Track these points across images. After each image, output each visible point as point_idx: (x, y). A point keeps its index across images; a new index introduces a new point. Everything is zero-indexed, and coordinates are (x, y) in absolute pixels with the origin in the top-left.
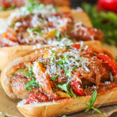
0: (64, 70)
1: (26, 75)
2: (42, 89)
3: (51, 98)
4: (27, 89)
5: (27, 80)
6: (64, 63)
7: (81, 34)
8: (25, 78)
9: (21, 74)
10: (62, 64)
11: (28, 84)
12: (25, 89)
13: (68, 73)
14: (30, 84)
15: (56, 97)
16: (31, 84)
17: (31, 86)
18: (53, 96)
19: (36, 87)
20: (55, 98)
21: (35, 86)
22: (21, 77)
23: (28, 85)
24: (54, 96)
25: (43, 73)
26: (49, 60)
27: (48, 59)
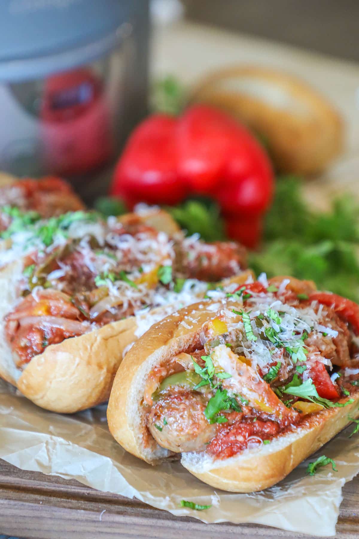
0: (285, 349)
1: (199, 385)
2: (250, 408)
3: (286, 423)
4: (214, 420)
5: (202, 398)
6: (278, 330)
7: (205, 263)
8: (196, 393)
9: (183, 387)
10: (275, 334)
11: (210, 407)
12: (209, 421)
13: (297, 352)
14: (217, 405)
15: (296, 417)
16: (219, 405)
17: (221, 410)
18: (289, 418)
19: (234, 409)
20: (294, 420)
21: (231, 406)
22: (184, 395)
23: (212, 411)
24: (292, 417)
25: (249, 367)
26: (241, 335)
27: (238, 332)
